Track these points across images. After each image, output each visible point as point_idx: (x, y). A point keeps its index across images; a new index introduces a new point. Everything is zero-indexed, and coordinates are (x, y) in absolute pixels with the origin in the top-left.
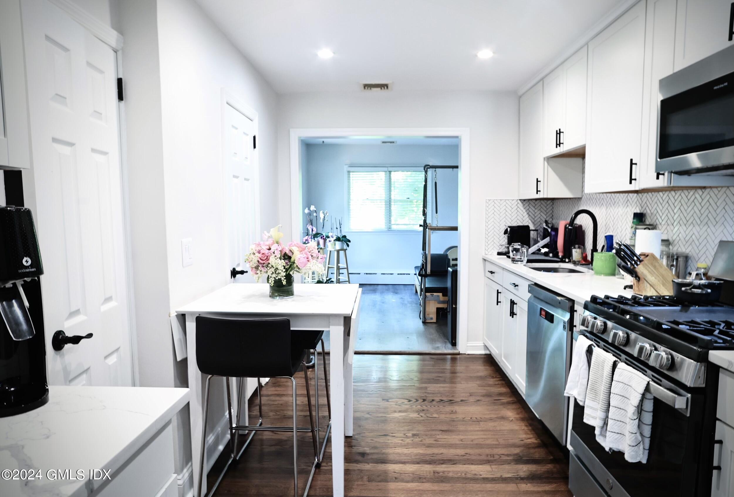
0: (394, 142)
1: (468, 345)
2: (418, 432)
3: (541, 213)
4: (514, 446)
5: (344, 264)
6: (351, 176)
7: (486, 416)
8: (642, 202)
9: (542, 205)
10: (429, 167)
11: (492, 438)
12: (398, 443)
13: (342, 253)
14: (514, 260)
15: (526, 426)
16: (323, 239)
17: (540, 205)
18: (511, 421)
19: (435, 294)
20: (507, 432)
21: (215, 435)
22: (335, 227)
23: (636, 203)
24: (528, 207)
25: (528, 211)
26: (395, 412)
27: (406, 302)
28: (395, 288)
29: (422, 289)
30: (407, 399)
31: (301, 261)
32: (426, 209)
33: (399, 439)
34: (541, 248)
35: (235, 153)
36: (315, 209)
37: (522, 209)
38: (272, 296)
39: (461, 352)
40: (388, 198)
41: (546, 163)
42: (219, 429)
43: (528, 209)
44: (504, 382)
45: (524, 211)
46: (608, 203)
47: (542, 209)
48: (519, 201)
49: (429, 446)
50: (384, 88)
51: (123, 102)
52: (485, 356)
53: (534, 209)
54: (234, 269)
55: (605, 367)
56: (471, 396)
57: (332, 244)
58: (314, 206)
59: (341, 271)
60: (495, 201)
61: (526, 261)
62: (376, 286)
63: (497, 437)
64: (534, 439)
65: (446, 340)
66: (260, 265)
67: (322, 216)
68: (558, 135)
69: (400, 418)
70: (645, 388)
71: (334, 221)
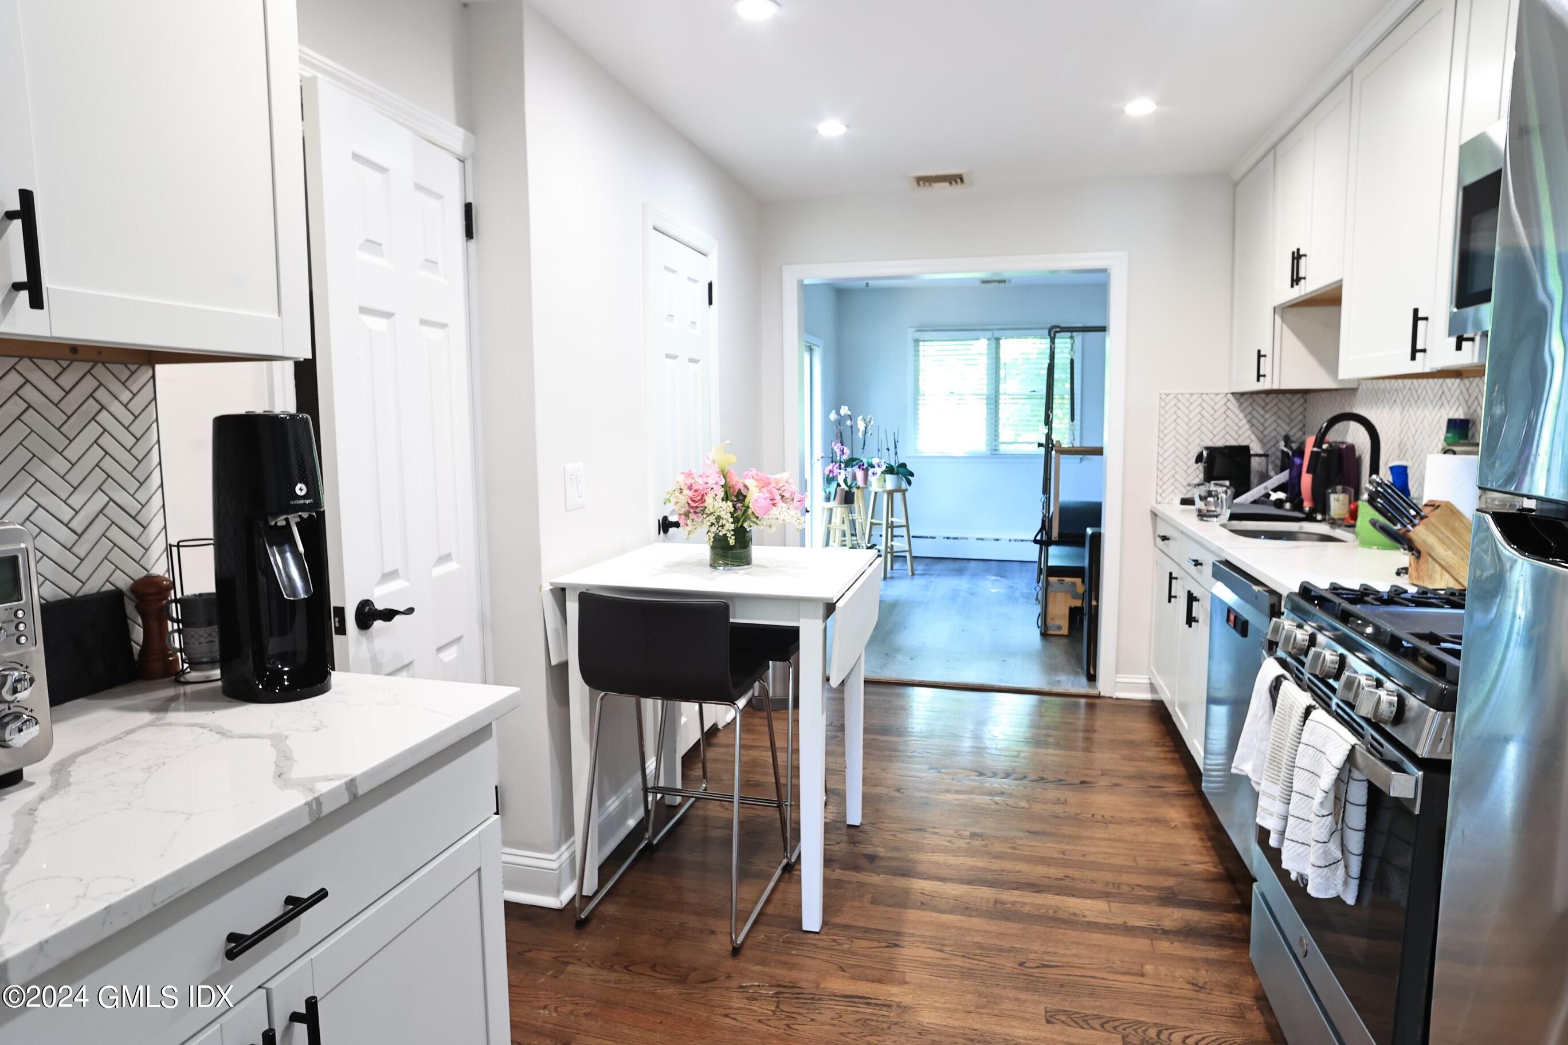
0: (1005, 281)
1: (1118, 680)
2: (982, 831)
3: (1279, 421)
4: (1166, 872)
5: (900, 518)
6: (921, 348)
7: (1122, 815)
8: (1470, 396)
9: (1280, 404)
10: (1058, 329)
11: (1125, 855)
12: (941, 845)
13: (898, 496)
14: (1202, 515)
15: (1201, 839)
16: (863, 469)
17: (1276, 405)
18: (1173, 828)
19: (1067, 579)
20: (1158, 847)
21: (622, 798)
22: (885, 447)
23: (1458, 398)
24: (1250, 409)
25: (1250, 416)
26: (948, 791)
27: (1017, 595)
28: (1001, 567)
29: (1041, 569)
30: (976, 771)
31: (760, 505)
32: (1052, 412)
33: (943, 838)
34: (1270, 492)
35: (670, 315)
36: (850, 413)
37: (1237, 411)
38: (713, 565)
39: (1102, 694)
40: (994, 392)
41: (1278, 319)
42: (630, 791)
43: (1250, 413)
44: (1176, 756)
45: (1241, 416)
46: (1406, 399)
47: (1280, 413)
48: (1230, 397)
49: (999, 856)
50: (956, 182)
51: (473, 241)
52: (1152, 704)
53: (1262, 412)
54: (665, 518)
55: (1293, 716)
56: (1103, 775)
57: (879, 480)
58: (847, 408)
59: (896, 531)
60: (1179, 396)
61: (1228, 516)
62: (964, 563)
63: (1135, 852)
64: (1211, 865)
65: (1080, 670)
66: (692, 511)
67: (861, 425)
68: (1295, 261)
69: (956, 802)
70: (1345, 758)
71: (882, 436)
